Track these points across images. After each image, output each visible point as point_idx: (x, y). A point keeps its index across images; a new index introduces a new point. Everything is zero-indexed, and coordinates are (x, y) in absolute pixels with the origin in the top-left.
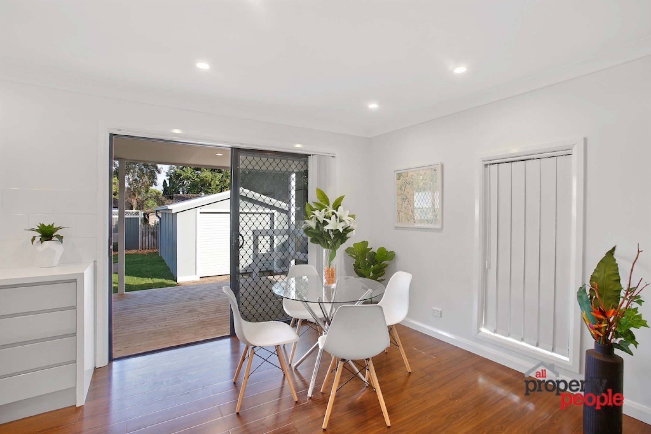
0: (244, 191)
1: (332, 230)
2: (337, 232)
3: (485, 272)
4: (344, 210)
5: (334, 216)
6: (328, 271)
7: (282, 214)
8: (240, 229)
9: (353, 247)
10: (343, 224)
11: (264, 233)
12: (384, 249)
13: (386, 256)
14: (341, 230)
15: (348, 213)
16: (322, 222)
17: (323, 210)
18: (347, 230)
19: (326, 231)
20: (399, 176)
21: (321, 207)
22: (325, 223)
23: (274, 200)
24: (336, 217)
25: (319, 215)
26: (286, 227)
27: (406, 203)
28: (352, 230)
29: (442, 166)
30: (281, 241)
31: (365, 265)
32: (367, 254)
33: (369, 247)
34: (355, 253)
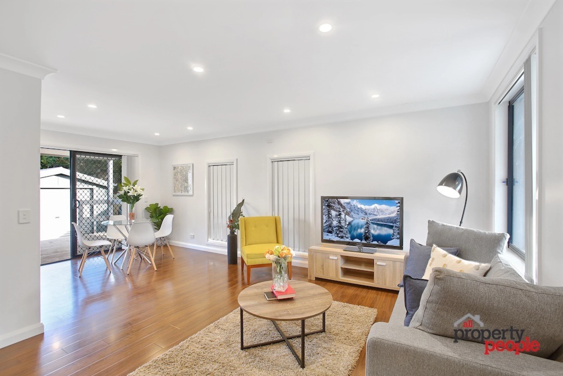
0: (79, 175)
1: (132, 196)
2: (134, 196)
3: (209, 213)
4: (138, 186)
5: (133, 189)
6: (130, 214)
7: (100, 189)
8: (77, 197)
9: (149, 207)
10: (137, 193)
11: (86, 202)
12: (166, 207)
13: (168, 211)
14: (136, 195)
15: (140, 187)
16: (127, 192)
17: (128, 186)
18: (140, 195)
19: (129, 196)
20: (175, 168)
21: (126, 185)
22: (128, 192)
23: (92, 178)
24: (134, 189)
25: (125, 188)
26: (106, 199)
27: (178, 182)
28: (142, 195)
29: (193, 165)
30: (98, 212)
31: (156, 216)
32: (157, 210)
33: (159, 206)
34: (151, 210)
